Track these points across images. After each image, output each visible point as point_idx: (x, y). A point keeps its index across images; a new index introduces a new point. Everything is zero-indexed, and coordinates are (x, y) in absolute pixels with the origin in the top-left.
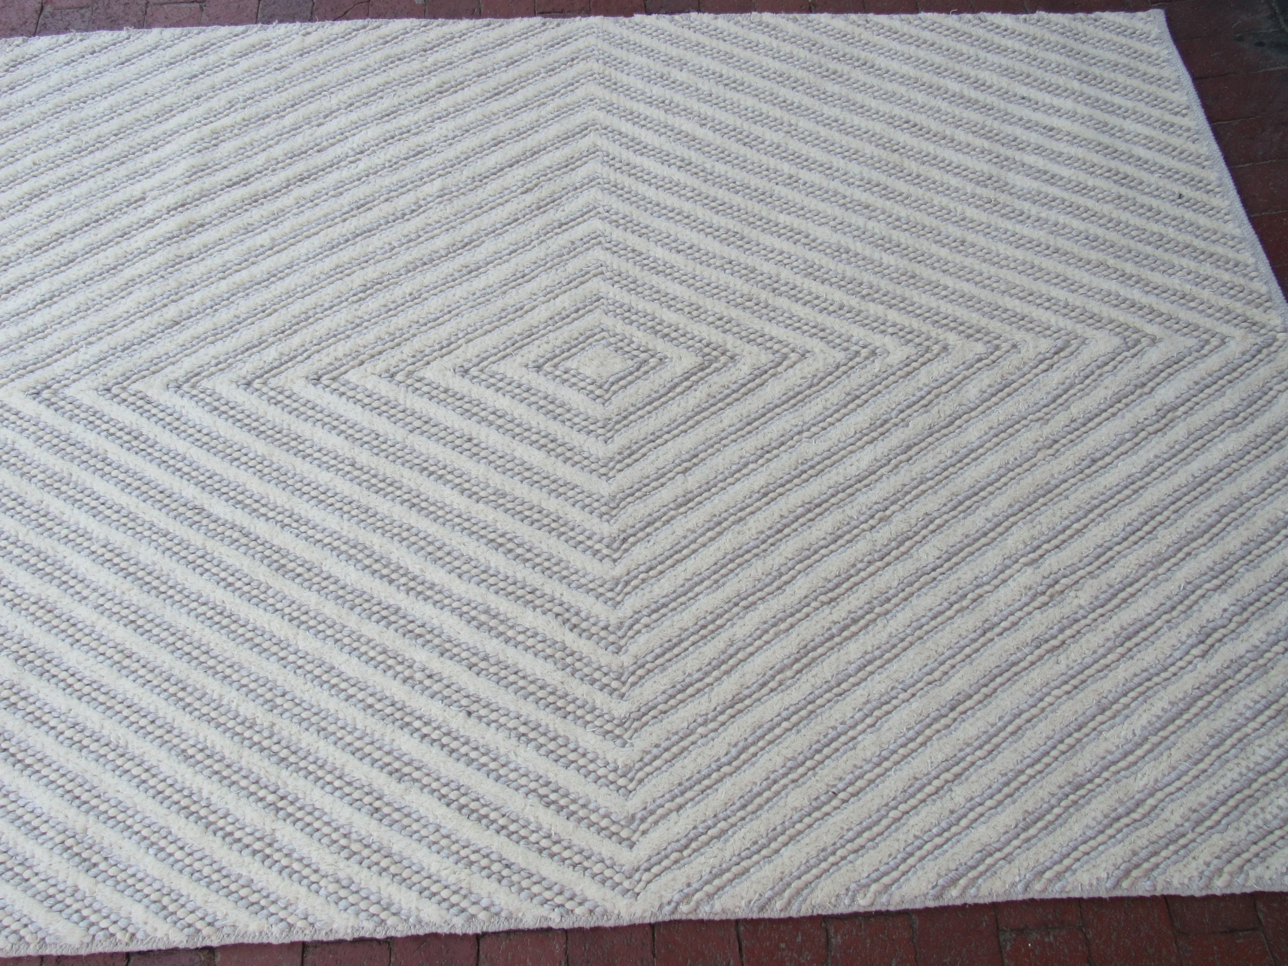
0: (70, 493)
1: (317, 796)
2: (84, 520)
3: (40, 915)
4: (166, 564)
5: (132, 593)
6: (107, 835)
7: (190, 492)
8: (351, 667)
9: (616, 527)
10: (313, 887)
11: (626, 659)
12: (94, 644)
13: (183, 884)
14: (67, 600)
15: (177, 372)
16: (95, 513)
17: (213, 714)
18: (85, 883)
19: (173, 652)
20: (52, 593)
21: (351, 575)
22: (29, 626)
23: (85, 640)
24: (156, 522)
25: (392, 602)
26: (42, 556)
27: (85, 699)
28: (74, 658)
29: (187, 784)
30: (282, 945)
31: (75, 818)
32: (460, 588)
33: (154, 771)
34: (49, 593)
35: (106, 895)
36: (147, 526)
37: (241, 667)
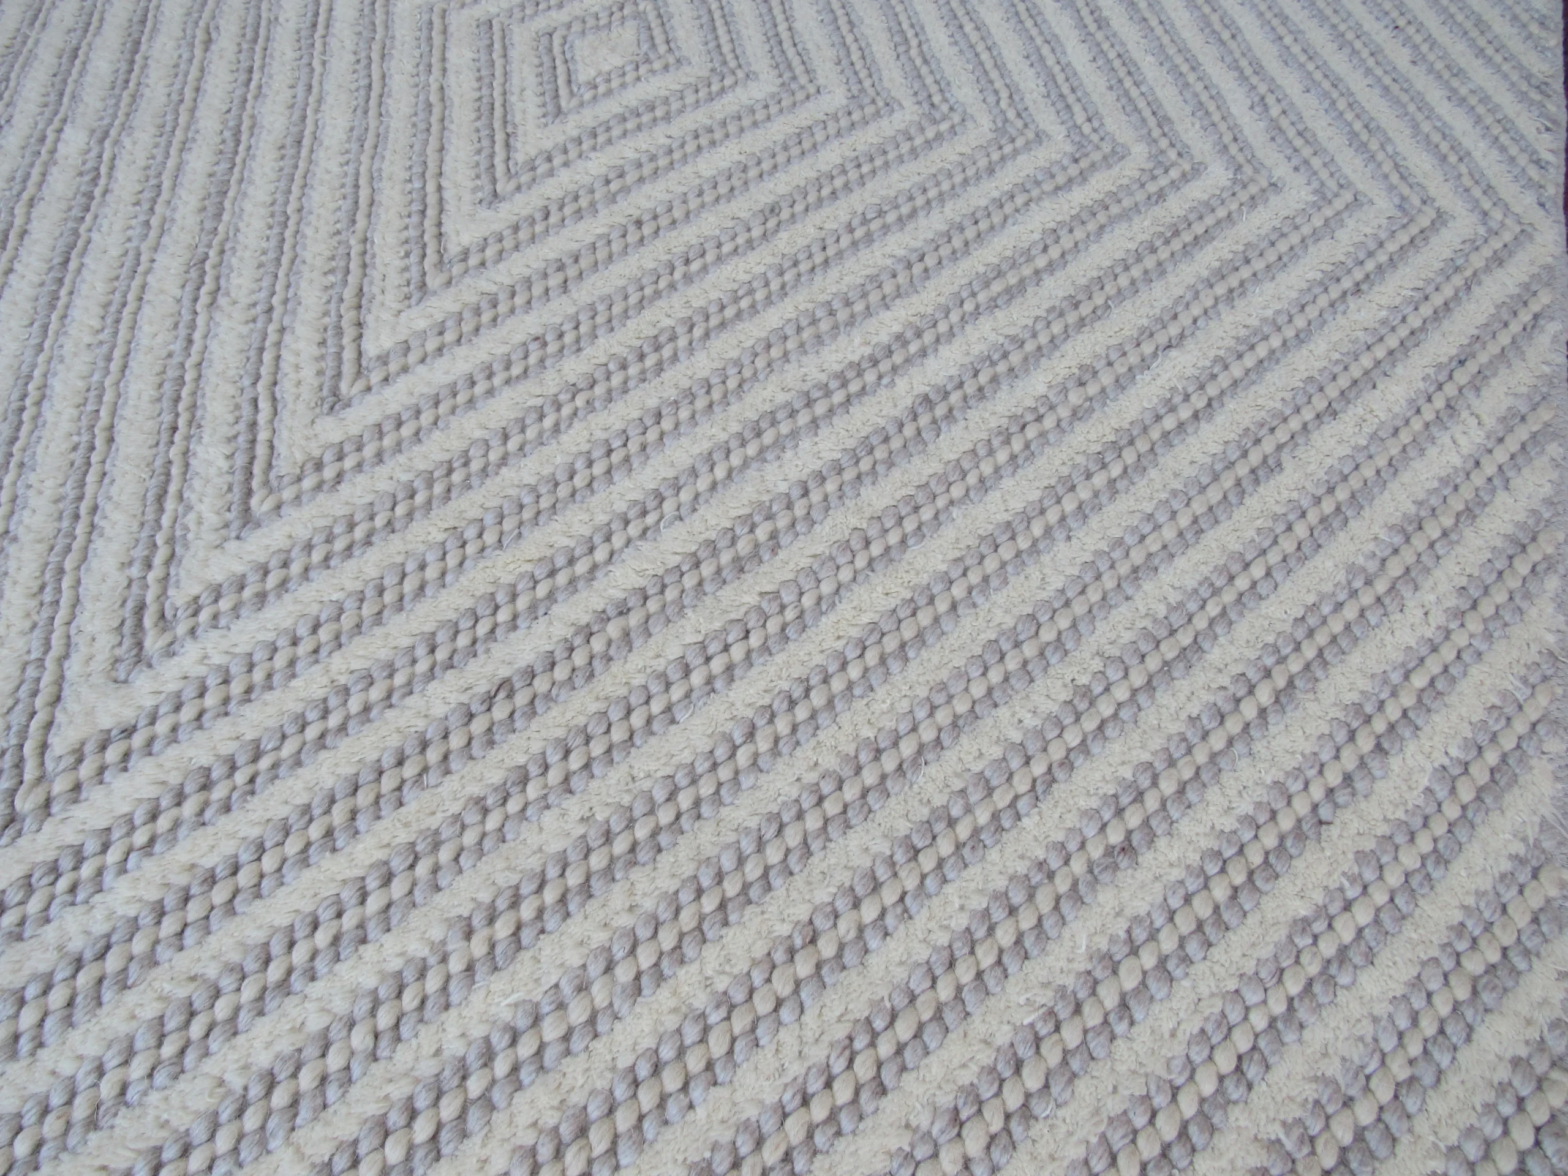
5: (640, 888)
12: (740, 1023)
19: (848, 826)
23: (717, 1046)
24: (475, 790)
27: (888, 1077)
29: (1194, 858)
33: (1140, 935)
34: (524, 1119)
36: (472, 817)
37: (943, 686)
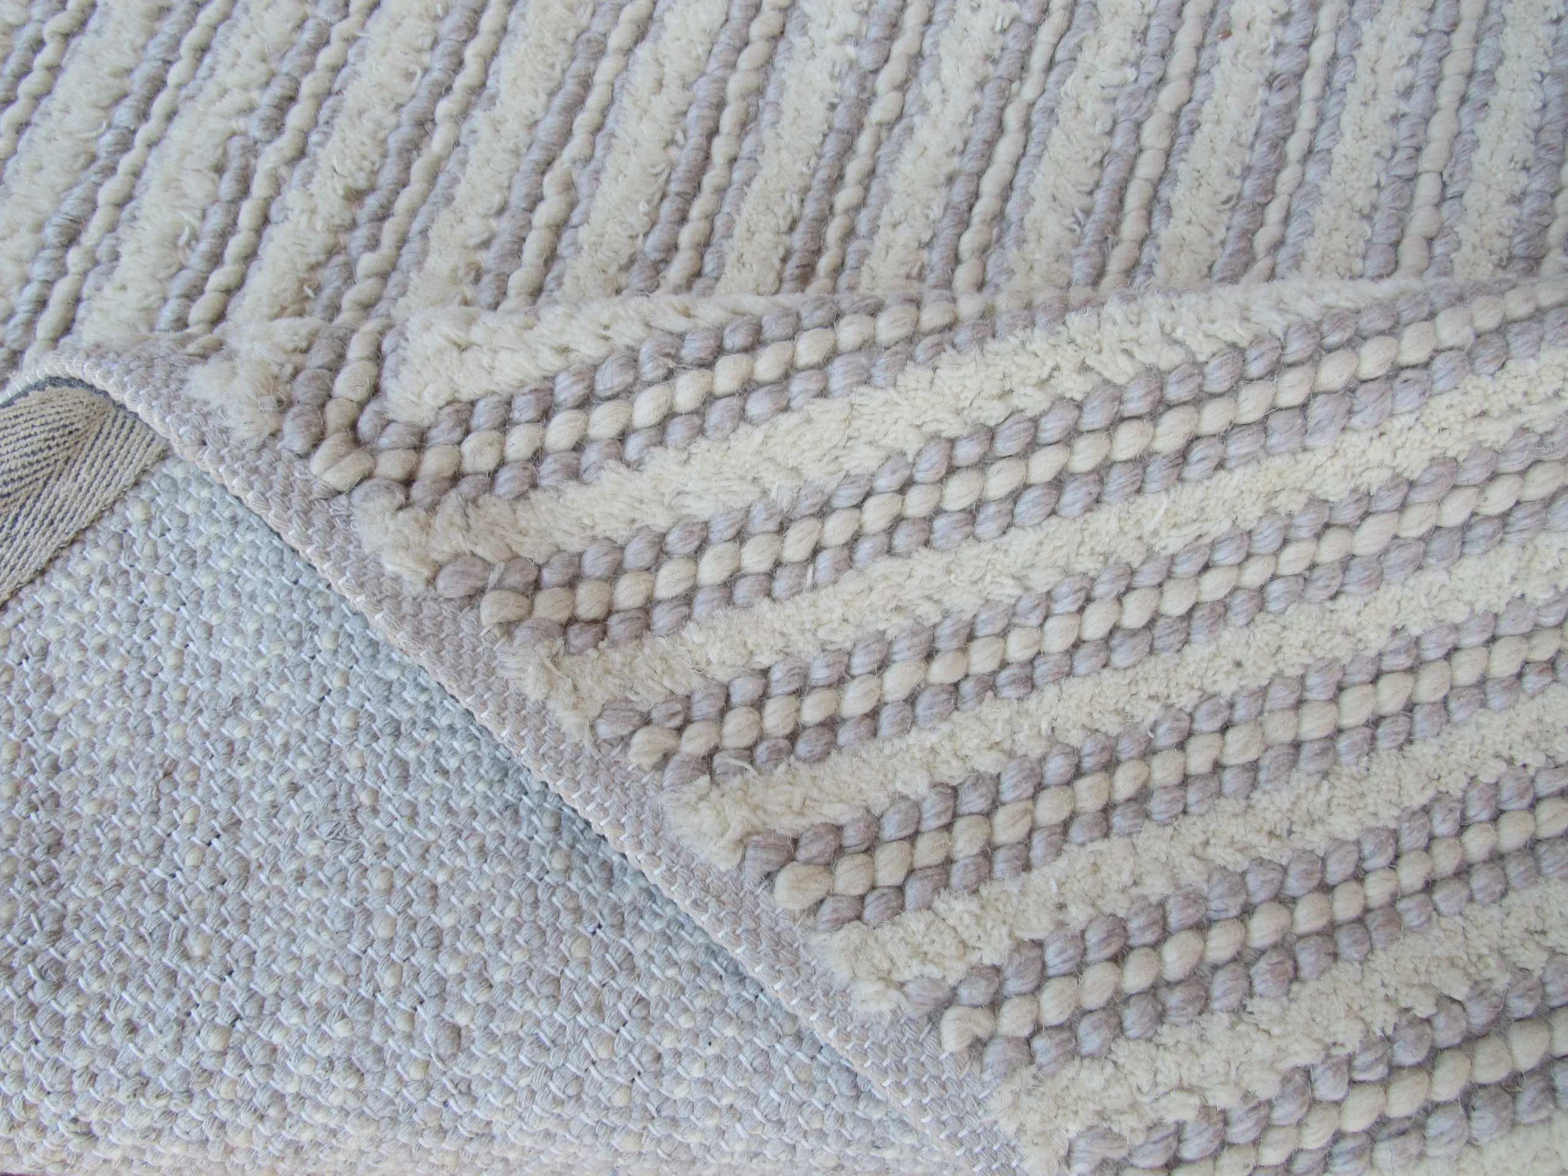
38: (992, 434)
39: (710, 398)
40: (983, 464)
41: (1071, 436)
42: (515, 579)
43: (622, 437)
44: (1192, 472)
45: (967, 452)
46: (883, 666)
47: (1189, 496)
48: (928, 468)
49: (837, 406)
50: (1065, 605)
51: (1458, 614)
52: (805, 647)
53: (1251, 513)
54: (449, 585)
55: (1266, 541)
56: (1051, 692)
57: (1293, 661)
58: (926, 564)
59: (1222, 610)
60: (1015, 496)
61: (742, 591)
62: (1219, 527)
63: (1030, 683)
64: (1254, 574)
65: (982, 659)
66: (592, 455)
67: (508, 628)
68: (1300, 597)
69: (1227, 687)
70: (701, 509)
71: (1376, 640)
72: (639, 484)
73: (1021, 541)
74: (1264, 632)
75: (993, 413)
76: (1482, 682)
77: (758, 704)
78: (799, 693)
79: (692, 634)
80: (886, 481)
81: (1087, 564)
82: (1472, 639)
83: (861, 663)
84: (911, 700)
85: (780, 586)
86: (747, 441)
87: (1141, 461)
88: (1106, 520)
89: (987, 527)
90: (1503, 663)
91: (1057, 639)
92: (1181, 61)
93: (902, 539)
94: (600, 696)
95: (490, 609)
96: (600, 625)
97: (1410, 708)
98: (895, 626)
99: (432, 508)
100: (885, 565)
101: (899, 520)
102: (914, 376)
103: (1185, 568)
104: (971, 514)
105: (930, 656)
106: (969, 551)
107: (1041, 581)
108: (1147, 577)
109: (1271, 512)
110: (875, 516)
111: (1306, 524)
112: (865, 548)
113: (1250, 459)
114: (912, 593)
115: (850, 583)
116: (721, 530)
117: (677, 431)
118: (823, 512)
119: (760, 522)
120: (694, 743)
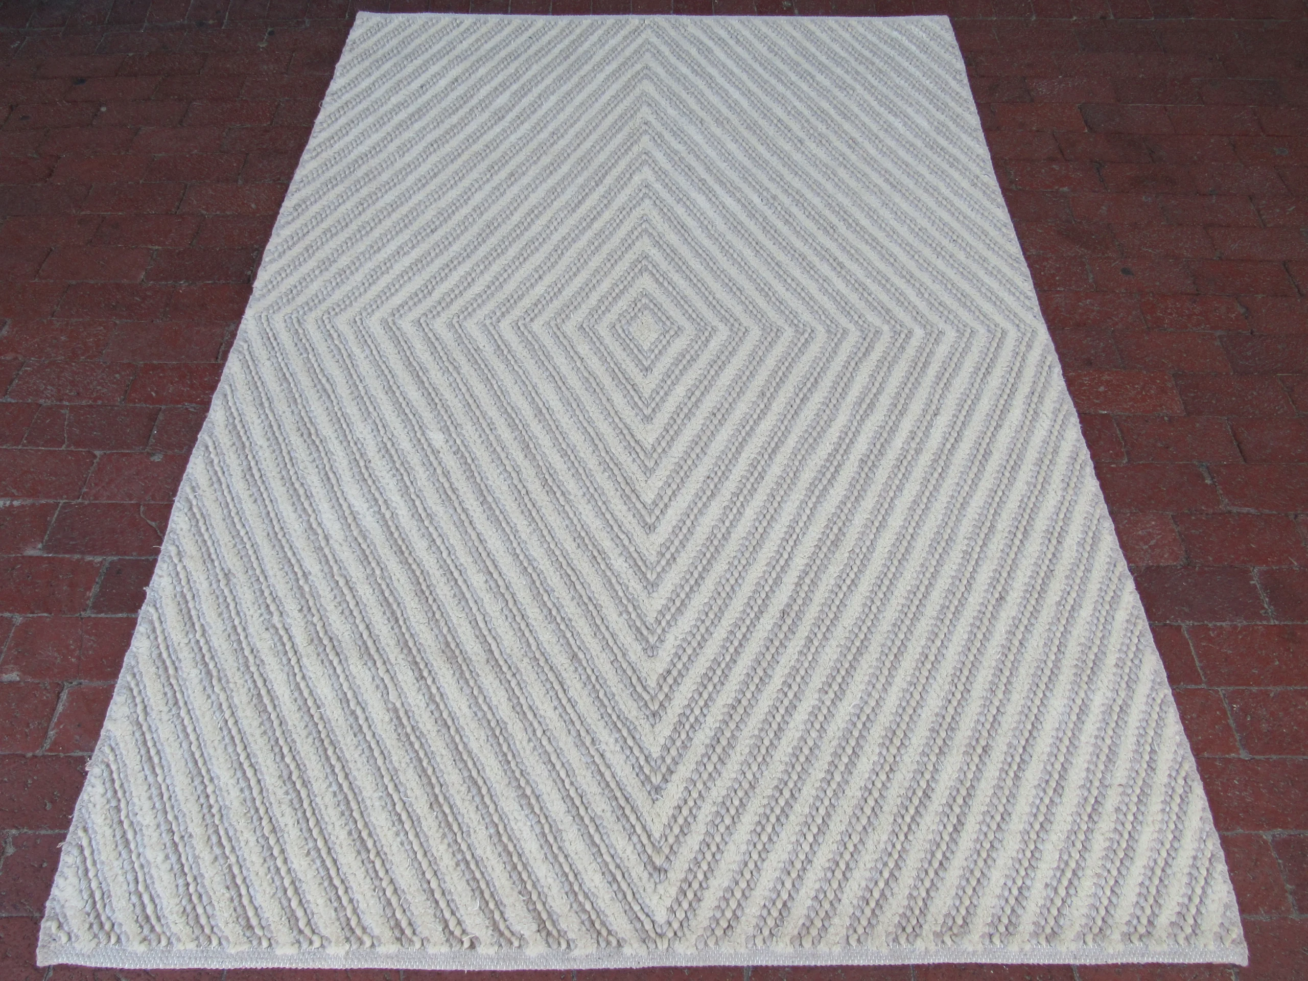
0: (772, 735)
1: (1012, 505)
2: (801, 715)
3: (1142, 689)
4: (840, 634)
6: (1073, 649)
7: (767, 623)
8: (911, 489)
9: (786, 327)
10: (1073, 503)
11: (886, 328)
13: (1093, 587)
14: (881, 718)
15: (635, 650)
16: (791, 709)
17: (965, 582)
18: (1111, 659)
19: (918, 619)
20: (877, 733)
21: (837, 492)
22: (910, 750)
24: (798, 650)
25: (857, 464)
26: (840, 751)
28: (934, 702)
30: (1114, 521)
31: (1066, 675)
32: (842, 419)
35: (1115, 641)
36: (802, 658)
37: (923, 564)
38: (760, 822)
39: (709, 864)
40: (763, 829)
41: (772, 810)
42: (709, 933)
43: (701, 885)
44: (797, 795)
45: (759, 829)
46: (783, 884)
47: (801, 800)
48: (756, 839)
49: (731, 843)
50: (802, 840)
51: (867, 776)
52: (767, 893)
53: (814, 792)
54: (701, 946)
55: (822, 795)
56: (815, 860)
57: (849, 811)
58: (772, 856)
59: (828, 814)
60: (774, 828)
61: (747, 894)
62: (811, 800)
63: (810, 862)
64: (827, 802)
65: (798, 865)
66: (699, 894)
67: (717, 943)
68: (839, 798)
69: (843, 828)
70: (726, 884)
71: (859, 794)
72: (712, 890)
73: (783, 835)
74: (839, 811)
75: (757, 819)
76: (883, 784)
77: (769, 913)
78: (774, 904)
79: (747, 911)
80: (751, 847)
81: (798, 829)
82: (874, 777)
83: (779, 887)
84: (794, 886)
85: (752, 886)
86: (722, 864)
87: (787, 802)
88: (792, 817)
89: (775, 838)
90: (883, 777)
91: (806, 848)
92: (435, 464)
93: (764, 856)
94: (743, 941)
95: (711, 944)
96: (729, 926)
97: (876, 801)
98: (777, 874)
99: (684, 935)
100: (765, 864)
101: (759, 853)
102: (738, 826)
103: (814, 813)
104: (770, 839)
105: (789, 873)
106: (776, 846)
107: (793, 839)
108: (810, 821)
109: (817, 789)
110: (755, 856)
111: (825, 785)
112: (759, 863)
113: (803, 785)
114: (775, 864)
115: (763, 873)
116: (733, 885)
117: (709, 875)
118: (746, 864)
119: (738, 877)
120: (766, 932)
